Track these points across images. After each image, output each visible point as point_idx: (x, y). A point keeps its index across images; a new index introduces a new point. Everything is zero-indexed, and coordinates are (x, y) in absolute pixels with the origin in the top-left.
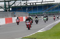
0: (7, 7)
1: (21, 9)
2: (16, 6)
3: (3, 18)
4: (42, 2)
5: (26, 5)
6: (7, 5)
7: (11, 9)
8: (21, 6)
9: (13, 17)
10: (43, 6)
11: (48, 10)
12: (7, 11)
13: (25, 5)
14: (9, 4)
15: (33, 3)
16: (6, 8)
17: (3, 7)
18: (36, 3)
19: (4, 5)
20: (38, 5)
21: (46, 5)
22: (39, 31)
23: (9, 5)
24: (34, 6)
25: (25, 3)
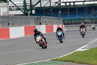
0: (28, 8)
1: (51, 12)
2: (42, 6)
3: (21, 26)
4: (84, 1)
5: (59, 6)
6: (28, 4)
7: (34, 12)
8: (51, 8)
9: (38, 25)
10: (86, 7)
11: (94, 15)
12: (27, 15)
13: (57, 5)
14: (31, 3)
15: (70, 2)
16: (26, 9)
17: (21, 7)
18: (74, 2)
19: (23, 5)
20: (77, 7)
21: (91, 6)
22: (79, 49)
23: (31, 5)
24: (72, 7)
25: (56, 3)
